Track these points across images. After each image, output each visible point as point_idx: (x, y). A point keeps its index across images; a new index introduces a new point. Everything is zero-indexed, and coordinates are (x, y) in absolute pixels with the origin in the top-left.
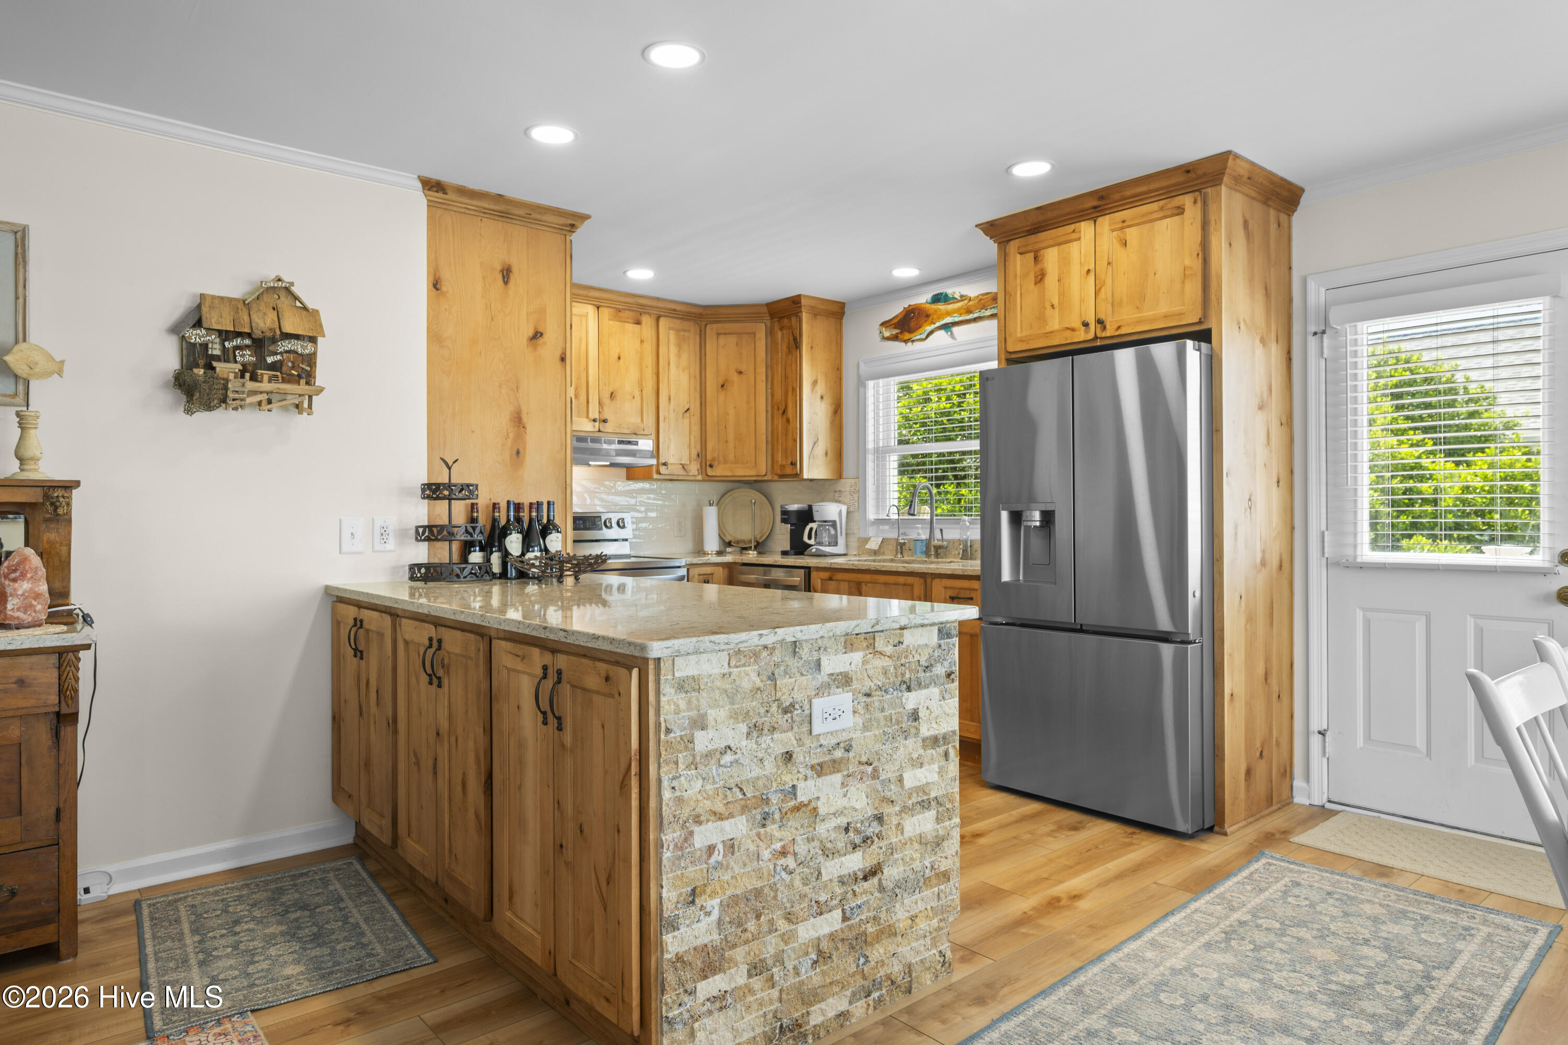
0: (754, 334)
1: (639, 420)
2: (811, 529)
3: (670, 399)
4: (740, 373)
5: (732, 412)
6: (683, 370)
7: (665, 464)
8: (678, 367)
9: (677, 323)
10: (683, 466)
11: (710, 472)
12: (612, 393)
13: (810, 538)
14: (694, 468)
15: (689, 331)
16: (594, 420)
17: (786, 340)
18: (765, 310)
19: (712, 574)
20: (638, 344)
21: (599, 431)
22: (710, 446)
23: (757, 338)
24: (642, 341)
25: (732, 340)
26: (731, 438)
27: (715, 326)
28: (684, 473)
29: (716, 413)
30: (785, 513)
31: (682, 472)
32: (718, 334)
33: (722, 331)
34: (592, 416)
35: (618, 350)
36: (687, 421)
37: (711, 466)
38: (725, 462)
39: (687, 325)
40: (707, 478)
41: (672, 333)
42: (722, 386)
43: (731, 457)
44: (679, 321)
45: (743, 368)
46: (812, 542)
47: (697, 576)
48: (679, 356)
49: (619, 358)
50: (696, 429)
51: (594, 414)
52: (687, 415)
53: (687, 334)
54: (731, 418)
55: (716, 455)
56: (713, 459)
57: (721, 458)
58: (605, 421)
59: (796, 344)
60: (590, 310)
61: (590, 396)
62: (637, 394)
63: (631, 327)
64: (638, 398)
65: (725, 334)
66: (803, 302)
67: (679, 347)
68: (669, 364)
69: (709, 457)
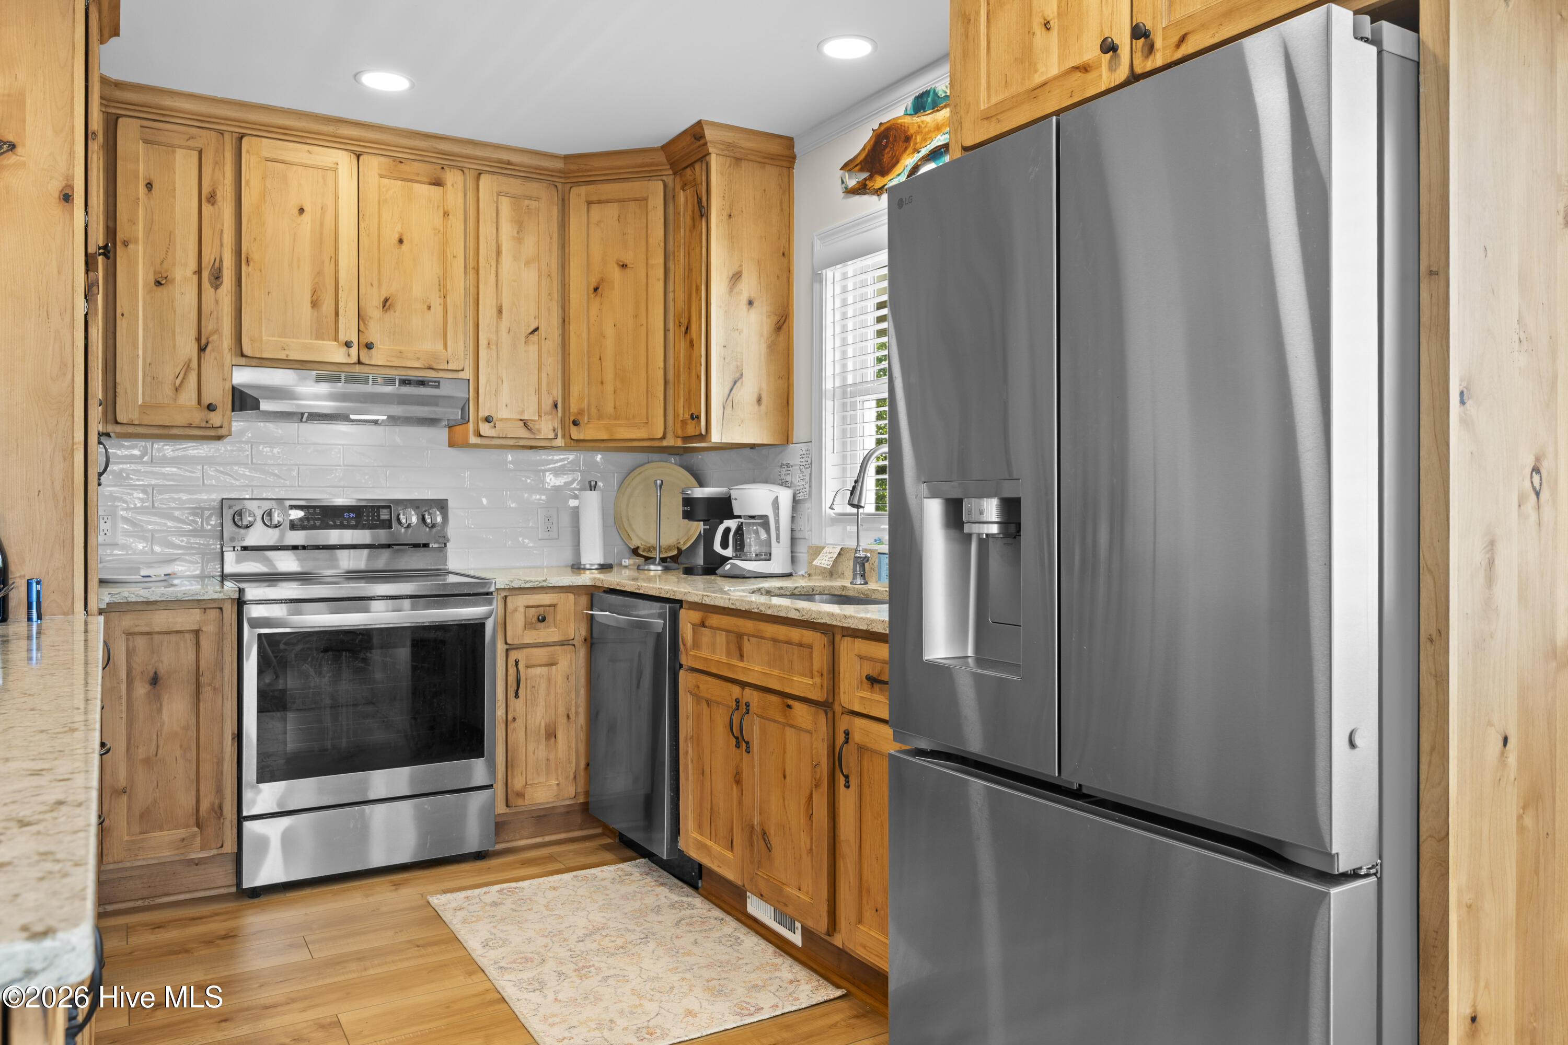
0: (645, 199)
1: (440, 347)
2: (727, 530)
3: (500, 311)
4: (624, 266)
5: (610, 331)
6: (528, 263)
7: (488, 420)
8: (516, 258)
9: (515, 186)
10: (525, 424)
11: (575, 433)
12: (386, 300)
13: (724, 545)
14: (547, 428)
15: (538, 199)
16: (348, 345)
17: (690, 206)
18: (661, 158)
19: (554, 606)
20: (438, 220)
21: (359, 362)
22: (575, 390)
23: (650, 207)
24: (446, 214)
25: (612, 210)
26: (609, 375)
27: (583, 190)
28: (527, 435)
29: (585, 336)
30: (688, 502)
31: (523, 433)
32: (589, 203)
33: (595, 198)
34: (343, 337)
35: (398, 228)
36: (533, 349)
37: (575, 423)
38: (600, 417)
39: (534, 188)
40: (572, 443)
41: (506, 205)
42: (596, 289)
43: (609, 409)
44: (519, 181)
45: (628, 258)
46: (728, 552)
47: (522, 609)
48: (518, 240)
49: (401, 241)
50: (552, 365)
51: (349, 330)
52: (534, 338)
53: (534, 204)
54: (609, 344)
55: (585, 405)
56: (581, 412)
57: (594, 411)
58: (369, 346)
59: (702, 211)
60: (343, 160)
61: (341, 304)
62: (436, 302)
63: (424, 190)
64: (437, 309)
65: (599, 202)
66: (709, 134)
67: (520, 225)
68: (499, 253)
69: (574, 408)
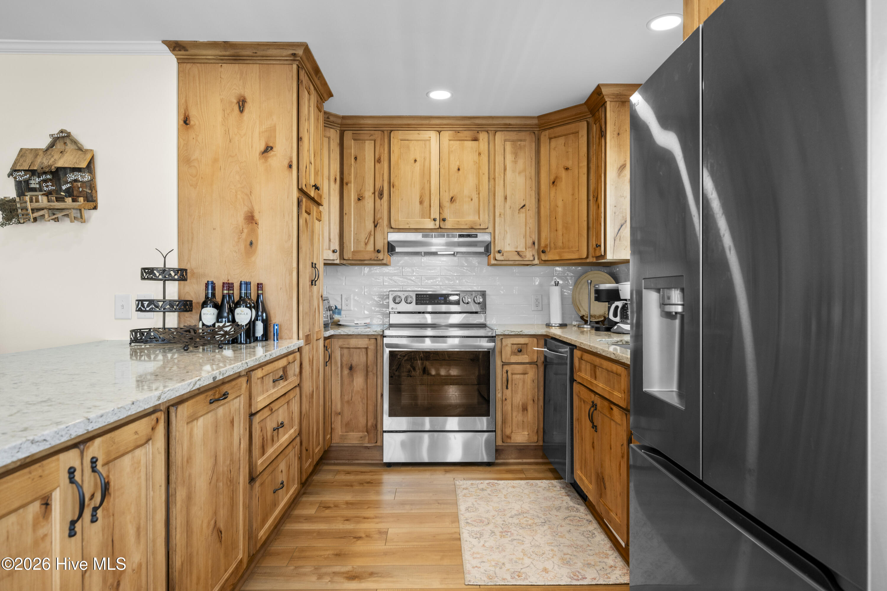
0: (577, 132)
1: (477, 218)
2: (617, 307)
3: (506, 198)
4: (567, 169)
5: (560, 204)
6: (520, 173)
7: (499, 252)
8: (514, 171)
9: (513, 135)
10: (518, 253)
11: (544, 257)
12: (452, 198)
13: (615, 315)
14: (529, 255)
15: (525, 140)
16: (435, 220)
17: (598, 132)
18: (585, 109)
19: (527, 344)
20: (476, 157)
21: (440, 228)
22: (543, 235)
23: (580, 136)
24: (480, 154)
25: (561, 141)
26: (560, 227)
27: (547, 132)
28: (520, 259)
29: (548, 207)
30: (597, 292)
31: (517, 258)
32: (550, 139)
33: (553, 136)
34: (432, 217)
35: (458, 163)
36: (523, 216)
37: (543, 252)
38: (556, 248)
39: (523, 135)
40: (543, 262)
41: (508, 145)
42: (553, 183)
43: (560, 244)
44: (515, 133)
45: (569, 164)
46: (617, 319)
47: (510, 345)
48: (515, 162)
49: (459, 169)
50: (532, 223)
51: (435, 213)
52: (523, 210)
53: (523, 143)
54: (560, 210)
55: (548, 242)
56: (546, 246)
57: (552, 245)
58: (444, 220)
59: (603, 134)
60: (433, 135)
61: (432, 202)
62: (475, 197)
63: (470, 144)
64: (475, 200)
65: (555, 137)
66: (604, 91)
67: (516, 154)
68: (505, 169)
69: (543, 244)
